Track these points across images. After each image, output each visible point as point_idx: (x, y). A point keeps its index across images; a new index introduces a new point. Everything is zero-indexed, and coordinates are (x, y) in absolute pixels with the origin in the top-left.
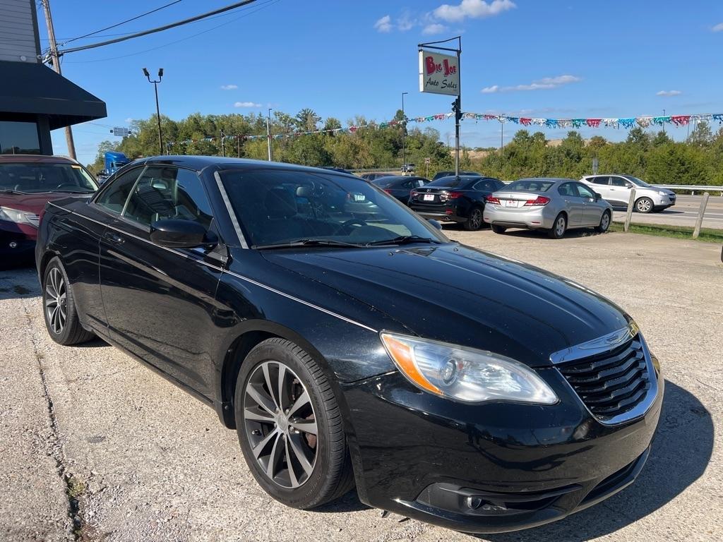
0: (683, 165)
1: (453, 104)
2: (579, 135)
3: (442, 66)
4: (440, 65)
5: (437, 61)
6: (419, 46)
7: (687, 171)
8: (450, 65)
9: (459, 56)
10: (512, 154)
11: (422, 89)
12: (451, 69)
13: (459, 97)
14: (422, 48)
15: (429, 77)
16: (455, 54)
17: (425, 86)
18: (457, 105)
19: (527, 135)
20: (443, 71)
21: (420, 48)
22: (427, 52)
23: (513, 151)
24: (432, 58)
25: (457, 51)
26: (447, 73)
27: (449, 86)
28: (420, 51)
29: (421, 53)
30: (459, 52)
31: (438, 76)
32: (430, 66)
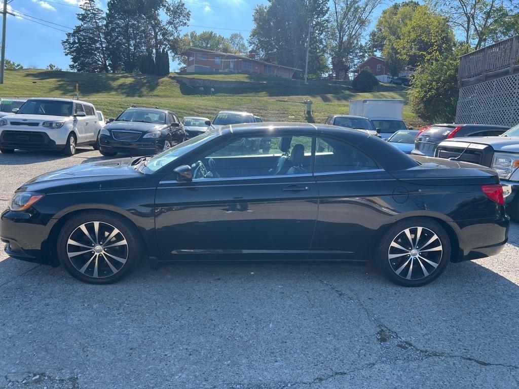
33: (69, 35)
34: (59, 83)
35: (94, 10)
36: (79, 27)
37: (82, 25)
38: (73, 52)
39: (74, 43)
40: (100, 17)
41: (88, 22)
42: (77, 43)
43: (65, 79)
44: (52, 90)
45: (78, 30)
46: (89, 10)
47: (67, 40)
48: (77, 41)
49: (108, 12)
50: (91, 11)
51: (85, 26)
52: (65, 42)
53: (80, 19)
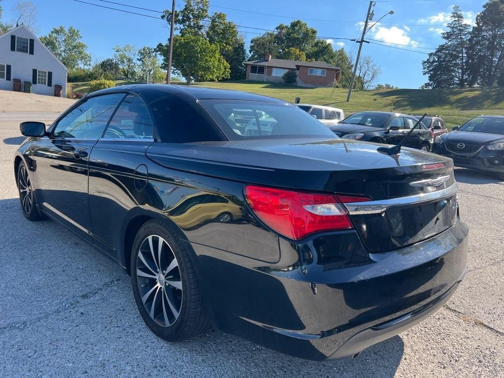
33: (431, 55)
34: (396, 99)
35: (462, 26)
36: (443, 46)
37: (446, 44)
38: (430, 71)
39: (434, 61)
40: (466, 33)
41: (454, 39)
42: (436, 62)
43: (406, 96)
44: (386, 106)
45: (441, 48)
46: (456, 28)
47: (428, 60)
48: (436, 60)
49: (476, 25)
50: (458, 27)
51: (449, 43)
52: (425, 62)
53: (445, 38)
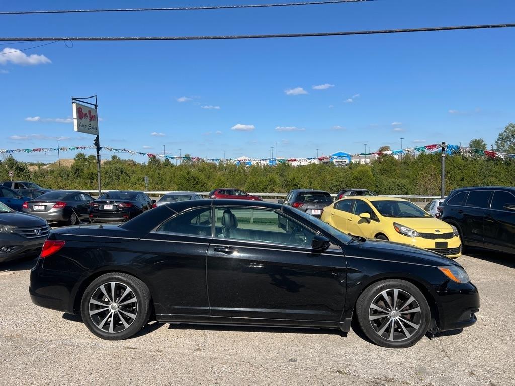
0: (195, 180)
1: (95, 141)
2: (119, 158)
3: (88, 115)
4: (86, 114)
5: (85, 111)
6: (73, 99)
7: (197, 183)
8: (92, 114)
9: (96, 108)
10: (78, 170)
11: (76, 129)
12: (93, 118)
13: (98, 136)
14: (75, 101)
15: (81, 121)
16: (93, 107)
17: (78, 127)
18: (97, 141)
19: (85, 156)
20: (88, 118)
21: (74, 101)
22: (79, 104)
23: (78, 168)
24: (81, 108)
25: (95, 105)
26: (90, 120)
27: (92, 128)
28: (73, 102)
29: (74, 105)
30: (96, 106)
31: (86, 121)
32: (81, 114)
